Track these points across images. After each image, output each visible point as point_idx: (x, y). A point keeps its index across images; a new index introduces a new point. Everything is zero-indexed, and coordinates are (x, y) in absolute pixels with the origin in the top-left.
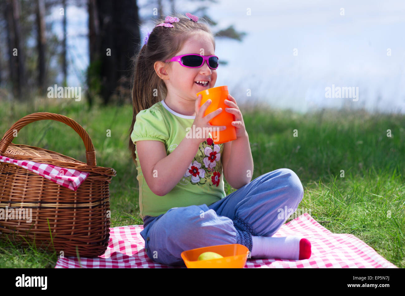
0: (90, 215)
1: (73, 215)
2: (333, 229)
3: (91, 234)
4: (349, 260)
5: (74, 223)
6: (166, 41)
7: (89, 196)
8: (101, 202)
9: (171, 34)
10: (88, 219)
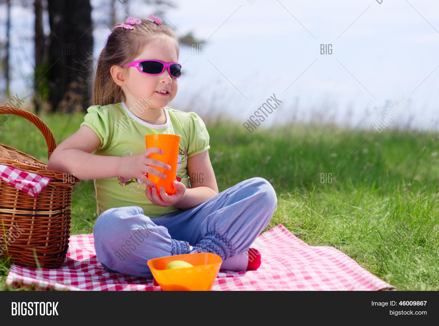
0: (49, 224)
1: (31, 223)
2: (310, 242)
3: (49, 244)
4: (330, 273)
5: (31, 232)
6: (125, 44)
7: (49, 203)
8: (62, 210)
9: (131, 36)
10: (47, 229)
